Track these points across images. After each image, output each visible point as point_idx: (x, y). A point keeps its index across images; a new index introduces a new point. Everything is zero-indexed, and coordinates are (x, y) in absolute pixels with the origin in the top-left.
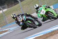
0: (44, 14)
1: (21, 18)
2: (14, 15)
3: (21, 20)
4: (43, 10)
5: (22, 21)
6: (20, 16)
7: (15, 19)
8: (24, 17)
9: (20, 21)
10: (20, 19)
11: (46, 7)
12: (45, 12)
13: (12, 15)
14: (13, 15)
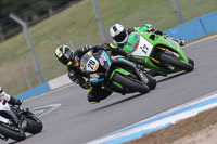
0: (148, 55)
1: (93, 59)
2: (67, 49)
3: (96, 67)
4: (143, 42)
5: (97, 72)
6: (89, 53)
7: (70, 63)
8: (105, 56)
9: (89, 69)
10: (91, 64)
11: (152, 30)
12: (151, 47)
13: (58, 51)
14: (61, 49)
